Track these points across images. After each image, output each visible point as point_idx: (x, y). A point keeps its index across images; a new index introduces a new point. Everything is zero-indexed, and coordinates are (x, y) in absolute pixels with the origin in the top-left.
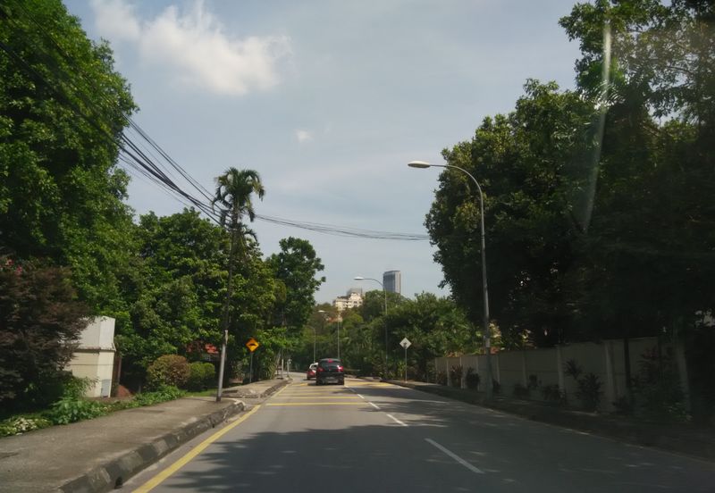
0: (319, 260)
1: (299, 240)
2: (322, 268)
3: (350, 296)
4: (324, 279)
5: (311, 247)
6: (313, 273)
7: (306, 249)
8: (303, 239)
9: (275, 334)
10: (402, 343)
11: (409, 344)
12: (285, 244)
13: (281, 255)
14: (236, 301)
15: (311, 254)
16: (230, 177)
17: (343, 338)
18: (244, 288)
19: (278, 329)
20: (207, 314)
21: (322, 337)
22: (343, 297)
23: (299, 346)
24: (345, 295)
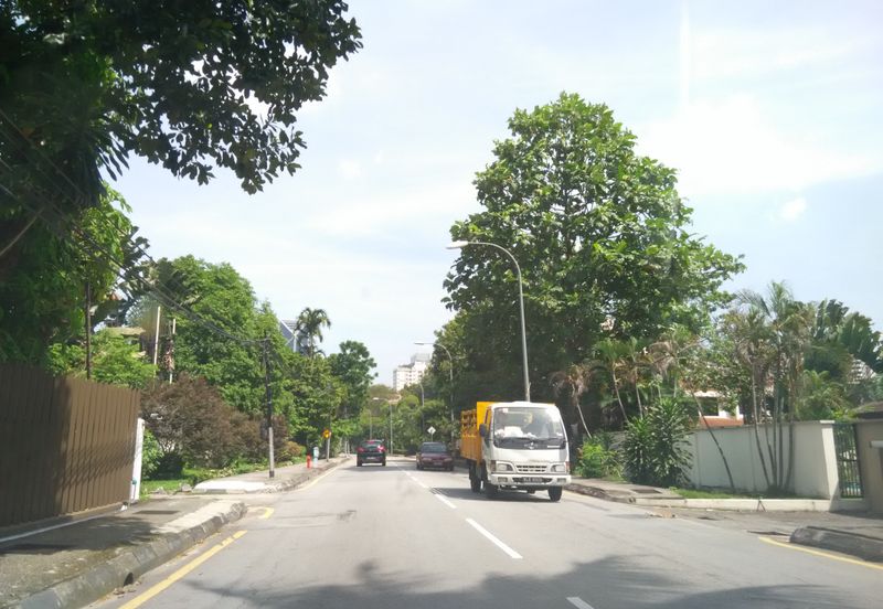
0: (372, 360)
1: (355, 343)
2: (375, 365)
3: (413, 364)
4: (377, 375)
5: (365, 349)
6: (367, 370)
7: (362, 351)
8: (359, 341)
9: (340, 424)
10: (429, 431)
11: (434, 431)
12: (344, 346)
13: (340, 355)
14: (317, 406)
15: (366, 354)
16: (305, 315)
17: (396, 420)
18: (323, 397)
19: (342, 421)
20: (300, 415)
21: (379, 419)
22: (405, 366)
23: (357, 430)
24: (408, 363)
